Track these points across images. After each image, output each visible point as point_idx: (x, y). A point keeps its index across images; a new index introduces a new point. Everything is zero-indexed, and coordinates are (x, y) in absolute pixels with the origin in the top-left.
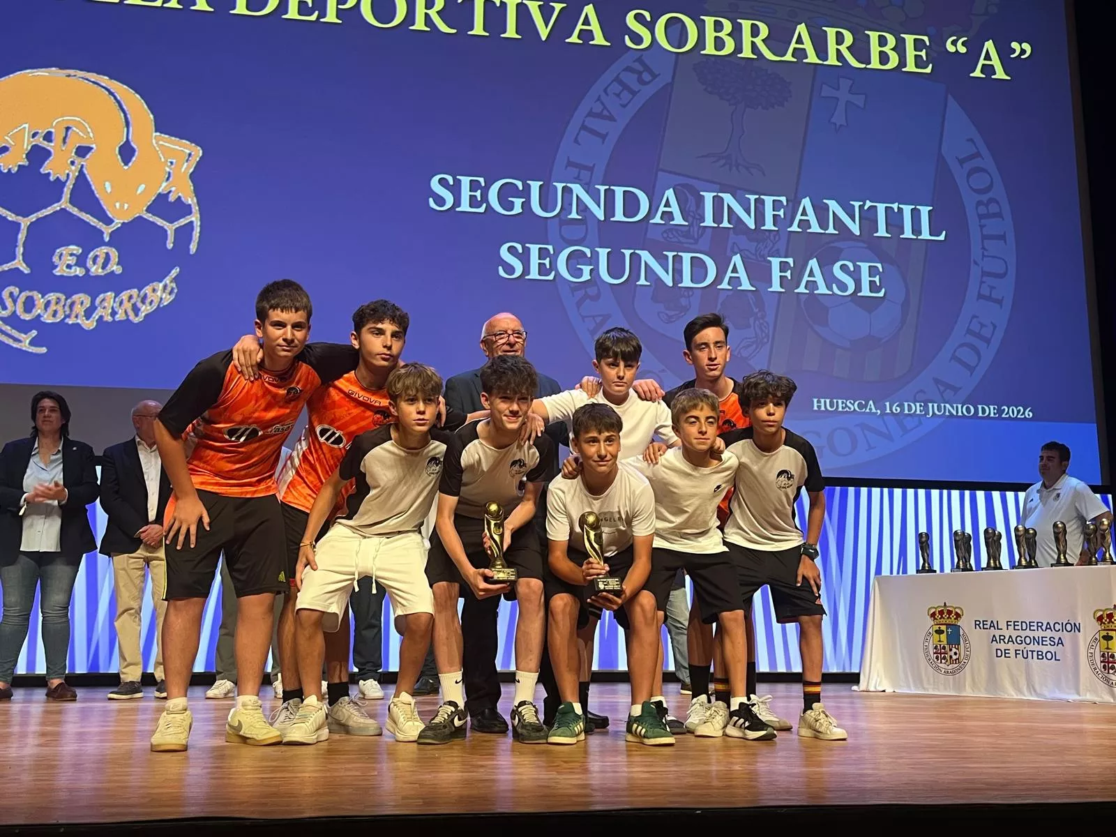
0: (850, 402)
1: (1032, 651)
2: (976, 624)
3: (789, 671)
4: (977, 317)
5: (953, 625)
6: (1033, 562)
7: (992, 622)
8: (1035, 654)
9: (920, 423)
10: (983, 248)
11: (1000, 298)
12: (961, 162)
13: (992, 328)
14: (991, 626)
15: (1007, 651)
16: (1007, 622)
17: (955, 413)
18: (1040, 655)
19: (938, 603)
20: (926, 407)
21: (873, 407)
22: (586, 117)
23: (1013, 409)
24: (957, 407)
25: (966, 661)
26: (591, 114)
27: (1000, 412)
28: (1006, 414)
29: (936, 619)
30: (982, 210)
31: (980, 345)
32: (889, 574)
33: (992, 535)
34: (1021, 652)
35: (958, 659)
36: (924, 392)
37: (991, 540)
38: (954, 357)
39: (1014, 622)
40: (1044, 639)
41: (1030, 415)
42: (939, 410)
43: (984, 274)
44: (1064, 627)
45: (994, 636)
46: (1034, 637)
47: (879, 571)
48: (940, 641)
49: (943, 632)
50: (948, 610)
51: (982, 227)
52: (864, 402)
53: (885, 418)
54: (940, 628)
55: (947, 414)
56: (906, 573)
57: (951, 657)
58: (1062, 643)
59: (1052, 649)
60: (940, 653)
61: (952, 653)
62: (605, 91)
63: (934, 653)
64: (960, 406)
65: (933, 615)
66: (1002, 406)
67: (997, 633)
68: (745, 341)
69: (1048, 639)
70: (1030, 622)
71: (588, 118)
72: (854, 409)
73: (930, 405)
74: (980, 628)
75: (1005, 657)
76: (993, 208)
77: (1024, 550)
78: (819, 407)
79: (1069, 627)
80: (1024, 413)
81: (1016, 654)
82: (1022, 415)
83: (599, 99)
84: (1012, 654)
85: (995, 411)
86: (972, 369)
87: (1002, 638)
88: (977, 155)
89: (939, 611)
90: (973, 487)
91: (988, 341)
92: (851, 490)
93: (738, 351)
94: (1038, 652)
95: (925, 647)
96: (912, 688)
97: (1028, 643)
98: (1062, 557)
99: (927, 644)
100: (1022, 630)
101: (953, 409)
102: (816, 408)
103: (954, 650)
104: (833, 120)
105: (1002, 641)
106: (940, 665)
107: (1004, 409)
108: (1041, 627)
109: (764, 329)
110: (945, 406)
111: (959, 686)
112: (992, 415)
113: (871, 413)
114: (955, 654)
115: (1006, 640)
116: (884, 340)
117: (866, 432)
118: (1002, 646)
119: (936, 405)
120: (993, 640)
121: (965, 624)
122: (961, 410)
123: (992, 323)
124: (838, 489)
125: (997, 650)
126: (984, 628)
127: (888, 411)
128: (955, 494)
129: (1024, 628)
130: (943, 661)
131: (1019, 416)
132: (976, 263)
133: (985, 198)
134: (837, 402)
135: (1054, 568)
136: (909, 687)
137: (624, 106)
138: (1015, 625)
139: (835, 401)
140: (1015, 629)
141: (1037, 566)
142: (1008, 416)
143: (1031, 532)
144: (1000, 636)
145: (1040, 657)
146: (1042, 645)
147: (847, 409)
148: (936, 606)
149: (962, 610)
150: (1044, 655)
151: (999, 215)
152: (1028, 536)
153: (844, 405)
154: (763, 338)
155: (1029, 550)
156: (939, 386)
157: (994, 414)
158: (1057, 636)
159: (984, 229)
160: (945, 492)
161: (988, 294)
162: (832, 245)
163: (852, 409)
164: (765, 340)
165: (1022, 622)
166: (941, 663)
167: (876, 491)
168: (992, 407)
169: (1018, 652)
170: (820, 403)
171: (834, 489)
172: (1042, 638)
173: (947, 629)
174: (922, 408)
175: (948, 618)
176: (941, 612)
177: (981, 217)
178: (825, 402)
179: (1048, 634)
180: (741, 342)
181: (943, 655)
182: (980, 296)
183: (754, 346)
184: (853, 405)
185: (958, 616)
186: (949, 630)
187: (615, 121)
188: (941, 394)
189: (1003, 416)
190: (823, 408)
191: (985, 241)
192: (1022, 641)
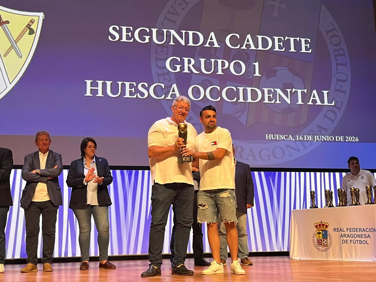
0: (282, 136)
1: (357, 241)
2: (334, 230)
3: (257, 252)
4: (335, 98)
5: (325, 230)
6: (358, 202)
7: (341, 229)
8: (358, 242)
9: (311, 144)
10: (337, 69)
11: (344, 90)
12: (328, 32)
13: (341, 103)
14: (340, 231)
15: (347, 241)
16: (347, 228)
17: (326, 140)
18: (361, 242)
19: (318, 221)
20: (314, 138)
21: (291, 137)
22: (167, 13)
23: (350, 138)
24: (327, 137)
25: (330, 245)
26: (169, 12)
27: (345, 139)
28: (348, 140)
29: (318, 228)
30: (337, 53)
31: (337, 111)
32: (299, 209)
33: (341, 192)
34: (352, 241)
35: (327, 244)
36: (313, 132)
37: (340, 194)
38: (325, 116)
39: (350, 229)
40: (362, 235)
41: (357, 140)
42: (319, 138)
43: (338, 80)
44: (370, 230)
45: (342, 234)
46: (358, 235)
47: (295, 208)
48: (319, 237)
49: (320, 233)
50: (323, 224)
51: (336, 60)
52: (287, 136)
53: (296, 142)
54: (319, 232)
55: (323, 140)
56: (306, 208)
57: (324, 244)
58: (370, 237)
59: (365, 239)
60: (320, 242)
61: (324, 242)
62: (175, 2)
63: (317, 242)
64: (328, 137)
65: (316, 226)
66: (346, 137)
67: (343, 233)
68: (236, 110)
69: (363, 235)
70: (356, 229)
71: (168, 14)
72: (283, 138)
73: (315, 136)
74: (336, 231)
75: (346, 243)
76: (341, 52)
77: (354, 198)
78: (268, 138)
79: (372, 230)
80: (355, 139)
81: (351, 242)
82: (354, 140)
83: (172, 6)
84: (349, 241)
85: (343, 139)
86: (333, 121)
87: (345, 235)
88: (334, 29)
89: (319, 225)
90: (334, 171)
91: (339, 109)
92: (283, 173)
93: (233, 114)
94: (360, 241)
95: (313, 240)
96: (308, 258)
97: (355, 237)
98: (370, 201)
99: (314, 238)
100: (353, 231)
101: (325, 138)
102: (267, 138)
103: (325, 241)
104: (273, 15)
105: (345, 236)
106: (319, 247)
107: (347, 138)
108: (361, 230)
109: (245, 104)
110: (322, 137)
111: (327, 256)
112: (342, 140)
113: (290, 140)
114: (326, 242)
115: (346, 236)
116: (296, 109)
117: (289, 148)
118: (345, 239)
119: (318, 136)
120: (341, 236)
121: (330, 230)
122: (328, 138)
123: (341, 101)
124: (277, 173)
125: (343, 240)
126: (337, 231)
127: (298, 139)
128: (327, 174)
129: (354, 231)
130: (321, 246)
131: (353, 141)
132: (334, 75)
133: (337, 48)
134: (276, 136)
135: (366, 205)
136: (307, 257)
137: (183, 9)
138: (350, 230)
139: (275, 135)
140: (350, 231)
141: (360, 205)
142: (348, 141)
143: (357, 190)
144: (344, 234)
145: (361, 243)
146: (361, 238)
147: (280, 139)
148: (318, 223)
149: (328, 224)
150: (362, 242)
151: (344, 55)
152: (355, 191)
153: (279, 137)
154: (244, 109)
155: (356, 197)
156: (319, 128)
157: (343, 140)
158: (367, 234)
159: (337, 61)
160: (322, 173)
161: (339, 89)
162: (273, 68)
163: (283, 139)
164: (245, 110)
165: (353, 229)
166: (320, 246)
167: (293, 173)
168: (341, 137)
169: (351, 241)
170: (269, 136)
171: (275, 173)
172: (361, 235)
173: (322, 232)
174: (312, 138)
175: (322, 227)
176: (320, 225)
177: (336, 56)
178: (271, 136)
179: (364, 233)
180: (235, 110)
181: (320, 243)
182: (336, 90)
183: (241, 112)
184: (283, 137)
185: (327, 226)
186: (323, 232)
187: (179, 15)
188: (320, 132)
189: (346, 141)
190: (270, 138)
191: (338, 67)
192: (353, 236)
